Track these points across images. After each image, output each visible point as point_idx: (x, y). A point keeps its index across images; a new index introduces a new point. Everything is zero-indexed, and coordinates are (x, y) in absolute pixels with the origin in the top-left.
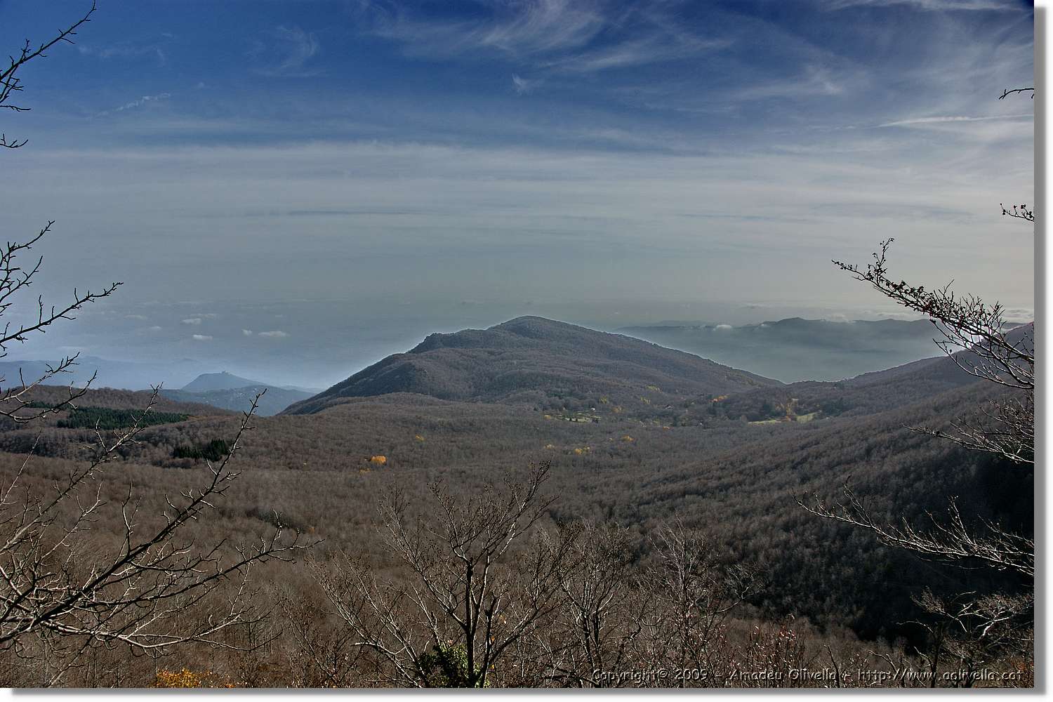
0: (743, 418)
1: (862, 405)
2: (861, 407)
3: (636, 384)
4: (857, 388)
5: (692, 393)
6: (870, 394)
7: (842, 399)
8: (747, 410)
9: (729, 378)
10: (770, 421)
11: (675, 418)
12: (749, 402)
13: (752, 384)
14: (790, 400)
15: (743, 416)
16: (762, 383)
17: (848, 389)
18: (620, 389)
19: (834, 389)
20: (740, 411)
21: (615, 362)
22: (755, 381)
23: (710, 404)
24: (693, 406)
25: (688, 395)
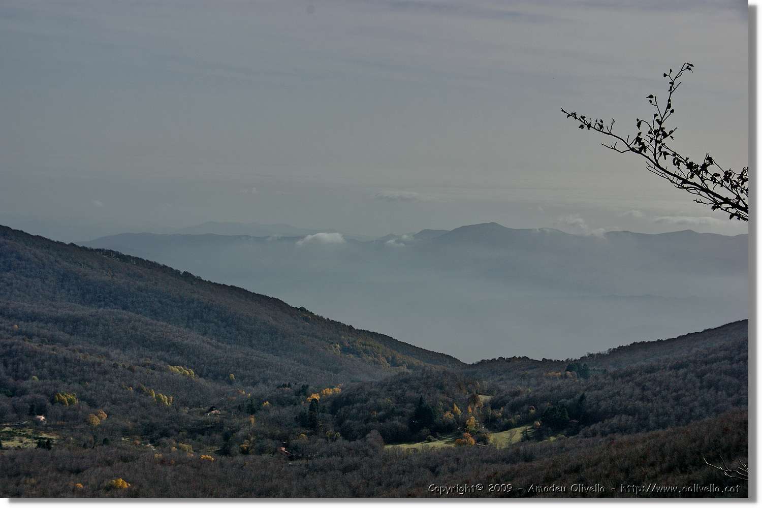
0: (373, 436)
1: (626, 412)
2: (624, 417)
3: (142, 360)
4: (614, 376)
5: (265, 381)
6: (643, 389)
7: (583, 397)
8: (382, 419)
9: (345, 350)
10: (431, 444)
11: (226, 437)
12: (387, 401)
13: (394, 363)
14: (474, 400)
15: (373, 432)
16: (415, 361)
17: (596, 378)
18: (105, 373)
19: (566, 377)
20: (367, 421)
21: (93, 310)
22: (399, 357)
23: (304, 407)
24: (267, 410)
25: (254, 384)
